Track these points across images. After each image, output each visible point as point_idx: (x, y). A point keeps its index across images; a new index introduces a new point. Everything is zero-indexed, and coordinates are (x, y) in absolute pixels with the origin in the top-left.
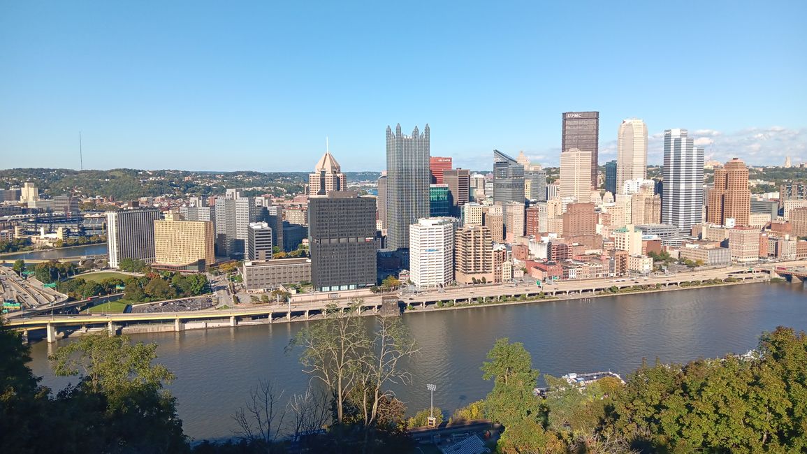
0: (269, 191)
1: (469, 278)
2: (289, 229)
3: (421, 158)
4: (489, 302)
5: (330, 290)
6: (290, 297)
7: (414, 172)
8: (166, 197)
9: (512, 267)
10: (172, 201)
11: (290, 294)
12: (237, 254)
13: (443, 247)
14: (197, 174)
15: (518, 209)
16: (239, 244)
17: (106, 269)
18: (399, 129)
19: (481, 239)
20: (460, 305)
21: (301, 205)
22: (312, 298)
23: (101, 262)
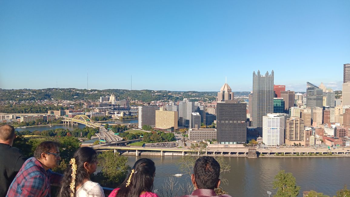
0: (201, 99)
1: (292, 143)
2: (208, 116)
3: (270, 86)
4: (302, 155)
5: (225, 144)
6: (207, 145)
7: (266, 92)
8: (161, 101)
9: (315, 139)
10: (164, 103)
11: (207, 144)
12: (187, 125)
13: (279, 127)
14: (173, 92)
15: (319, 111)
16: (187, 122)
17: (137, 129)
18: (259, 73)
19: (299, 124)
20: (287, 156)
21: (214, 106)
22: (217, 146)
23: (136, 126)
